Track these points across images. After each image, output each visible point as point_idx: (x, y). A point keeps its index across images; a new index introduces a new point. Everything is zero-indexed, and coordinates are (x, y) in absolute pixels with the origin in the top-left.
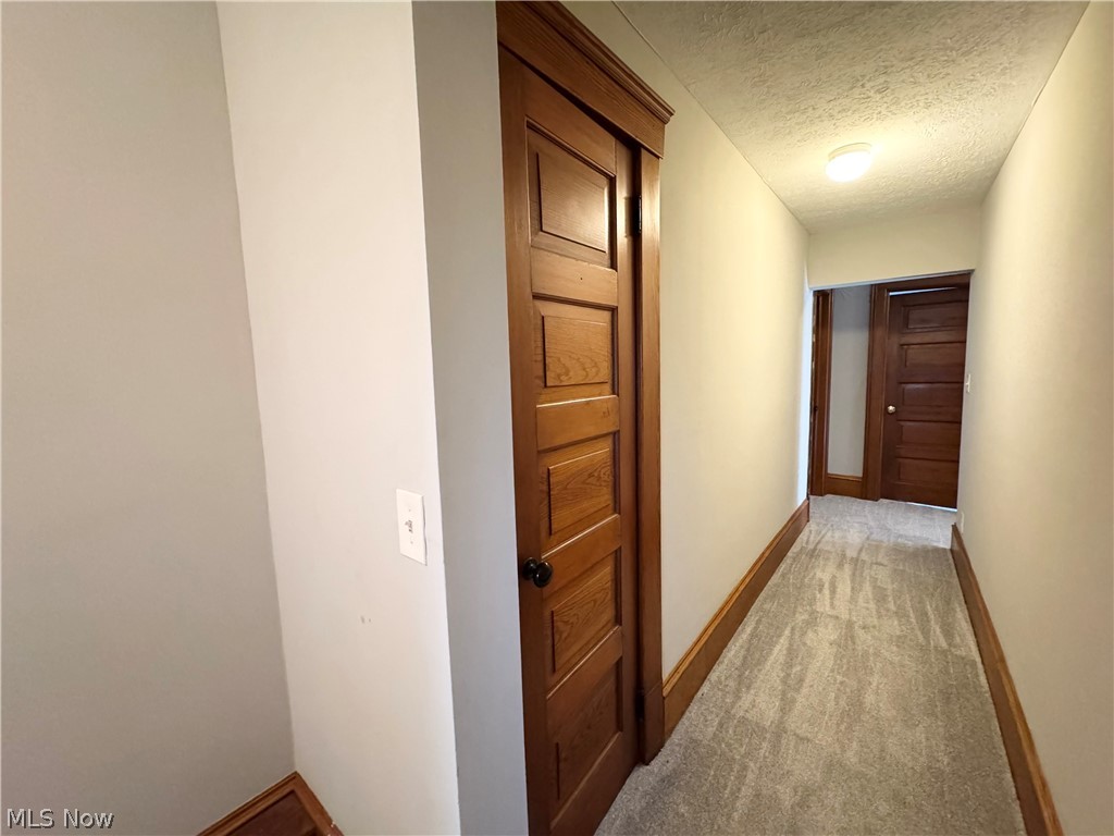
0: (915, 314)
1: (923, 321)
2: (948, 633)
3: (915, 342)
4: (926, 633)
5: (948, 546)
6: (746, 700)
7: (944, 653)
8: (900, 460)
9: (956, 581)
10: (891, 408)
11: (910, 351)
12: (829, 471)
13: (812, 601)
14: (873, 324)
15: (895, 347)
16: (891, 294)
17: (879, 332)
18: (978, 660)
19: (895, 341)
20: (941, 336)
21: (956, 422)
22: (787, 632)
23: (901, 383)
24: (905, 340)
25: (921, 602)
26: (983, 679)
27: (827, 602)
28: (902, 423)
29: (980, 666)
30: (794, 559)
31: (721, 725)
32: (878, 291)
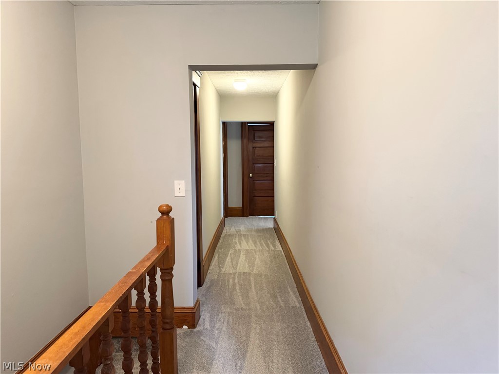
0: (258, 134)
1: (260, 137)
2: (274, 246)
3: (257, 146)
4: (268, 247)
5: (273, 227)
6: (223, 270)
7: (274, 250)
8: (255, 198)
9: (276, 235)
10: (251, 175)
11: (256, 150)
12: (229, 206)
13: (235, 247)
14: (242, 138)
15: (251, 148)
16: (249, 124)
17: (245, 141)
18: (282, 250)
19: (250, 146)
20: (266, 144)
21: (273, 180)
22: (229, 255)
23: (254, 164)
24: (255, 145)
25: (267, 242)
26: (283, 253)
27: (239, 246)
28: (255, 181)
29: (282, 252)
30: (224, 238)
31: (218, 275)
32: (244, 124)
